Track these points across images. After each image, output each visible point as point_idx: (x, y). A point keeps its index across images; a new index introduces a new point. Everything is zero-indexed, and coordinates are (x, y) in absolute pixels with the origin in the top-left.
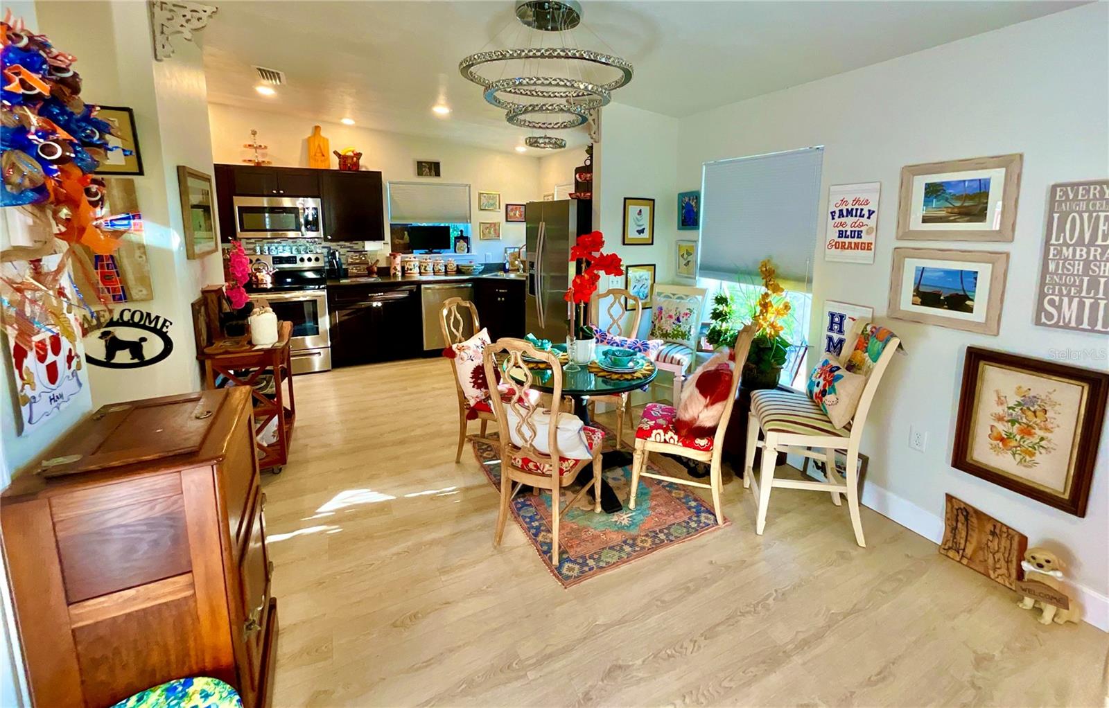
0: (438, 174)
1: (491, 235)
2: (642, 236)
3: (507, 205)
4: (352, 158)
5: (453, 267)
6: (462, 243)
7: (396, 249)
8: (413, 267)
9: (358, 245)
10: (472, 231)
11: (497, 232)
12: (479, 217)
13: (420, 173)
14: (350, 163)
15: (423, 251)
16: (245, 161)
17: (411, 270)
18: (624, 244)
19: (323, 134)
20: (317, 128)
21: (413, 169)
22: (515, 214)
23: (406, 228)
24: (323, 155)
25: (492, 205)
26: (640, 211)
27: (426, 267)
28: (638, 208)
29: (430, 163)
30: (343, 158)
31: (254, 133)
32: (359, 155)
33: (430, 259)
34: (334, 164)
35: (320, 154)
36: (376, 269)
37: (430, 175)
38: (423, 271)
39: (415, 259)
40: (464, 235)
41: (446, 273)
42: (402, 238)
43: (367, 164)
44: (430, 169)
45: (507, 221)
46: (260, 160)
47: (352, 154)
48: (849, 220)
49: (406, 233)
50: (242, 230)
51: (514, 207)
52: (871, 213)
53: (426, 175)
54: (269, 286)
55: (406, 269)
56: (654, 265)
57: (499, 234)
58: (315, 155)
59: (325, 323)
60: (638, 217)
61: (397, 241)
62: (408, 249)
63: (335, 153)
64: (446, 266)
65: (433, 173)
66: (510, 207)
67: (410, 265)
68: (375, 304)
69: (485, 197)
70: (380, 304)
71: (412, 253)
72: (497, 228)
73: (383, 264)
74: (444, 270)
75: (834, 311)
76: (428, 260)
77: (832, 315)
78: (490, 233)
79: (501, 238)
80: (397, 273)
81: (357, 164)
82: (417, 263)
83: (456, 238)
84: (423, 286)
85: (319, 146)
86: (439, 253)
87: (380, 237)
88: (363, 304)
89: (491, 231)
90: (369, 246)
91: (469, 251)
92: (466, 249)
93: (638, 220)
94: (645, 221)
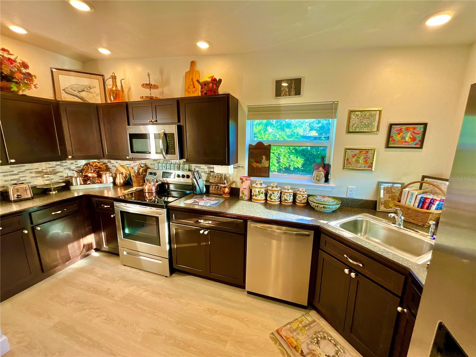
0: (298, 93)
1: (359, 165)
3: (391, 125)
5: (301, 199)
7: (253, 173)
8: (257, 193)
10: (335, 157)
11: (369, 161)
13: (278, 93)
17: (256, 196)
19: (198, 67)
20: (193, 63)
22: (403, 138)
24: (194, 87)
25: (368, 126)
27: (271, 195)
29: (291, 81)
30: (204, 86)
31: (148, 75)
33: (276, 187)
34: (199, 93)
35: (192, 86)
37: (289, 95)
38: (268, 199)
40: (326, 161)
44: (290, 88)
45: (387, 146)
47: (212, 80)
51: (404, 127)
53: (285, 95)
55: (252, 194)
57: (372, 164)
58: (189, 88)
59: (164, 237)
61: (255, 165)
63: (200, 82)
65: (293, 92)
66: (395, 129)
67: (255, 191)
69: (357, 115)
72: (370, 155)
74: (291, 200)
76: (275, 189)
78: (357, 161)
79: (373, 170)
80: (244, 197)
82: (263, 190)
84: (249, 223)
89: (361, 161)
90: (219, 169)
91: (327, 180)
92: (324, 179)
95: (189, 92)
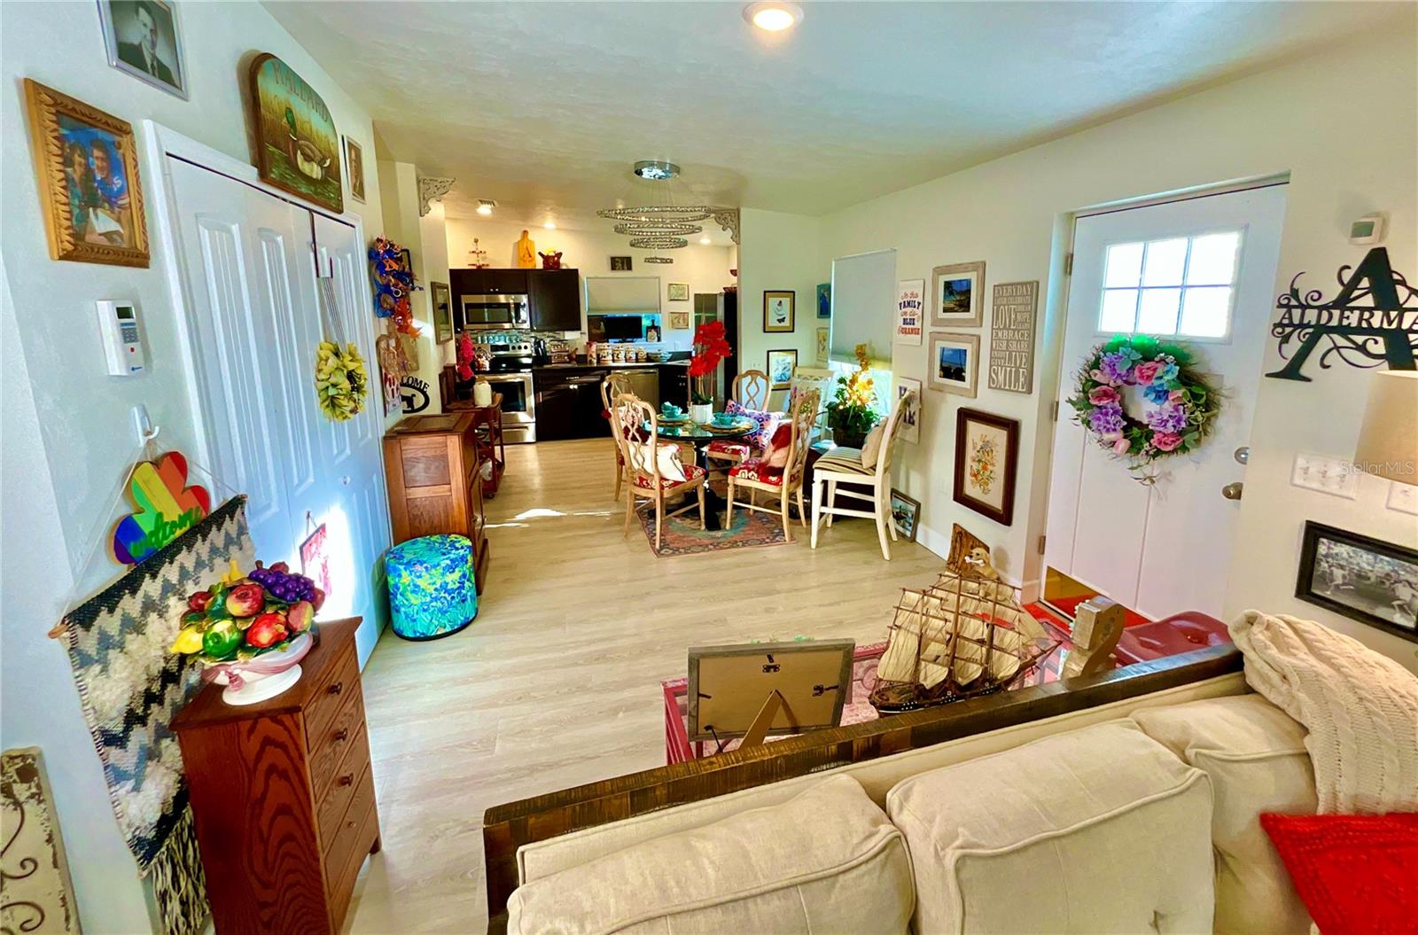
0: (630, 268)
1: (680, 325)
2: (782, 324)
3: (697, 295)
4: (553, 257)
5: (643, 355)
6: (653, 333)
7: (593, 338)
8: (606, 354)
9: (560, 335)
10: (663, 321)
11: (686, 321)
12: (669, 307)
13: (613, 268)
14: (552, 262)
15: (617, 340)
16: (470, 265)
17: (605, 356)
18: (764, 331)
19: (531, 236)
20: (525, 232)
21: (607, 264)
23: (601, 318)
24: (530, 256)
25: (681, 295)
26: (780, 302)
27: (618, 354)
28: (778, 300)
29: (622, 259)
30: (546, 259)
31: (476, 241)
32: (559, 255)
33: (623, 347)
34: (539, 264)
35: (528, 256)
36: (574, 356)
37: (623, 269)
38: (615, 358)
39: (609, 347)
40: (656, 325)
41: (637, 360)
42: (599, 328)
43: (567, 262)
44: (623, 263)
46: (481, 263)
47: (553, 254)
48: (909, 310)
49: (601, 323)
50: (468, 323)
51: (703, 297)
52: (919, 303)
53: (619, 269)
54: (488, 369)
55: (600, 356)
56: (796, 351)
57: (688, 323)
58: (525, 256)
59: (531, 401)
60: (779, 308)
61: (594, 331)
62: (604, 338)
63: (540, 254)
64: (637, 354)
65: (626, 268)
66: (699, 298)
67: (604, 352)
68: (571, 387)
69: (674, 287)
70: (576, 387)
71: (608, 342)
72: (686, 317)
73: (581, 352)
74: (635, 357)
75: (902, 385)
76: (621, 348)
77: (901, 388)
78: (679, 322)
79: (689, 327)
80: (593, 359)
81: (558, 263)
82: (610, 352)
83: (648, 328)
84: (614, 371)
85: (527, 249)
86: (632, 342)
87: (577, 327)
88: (562, 386)
89: (681, 321)
90: (566, 336)
91: (659, 340)
92: (656, 338)
93: (779, 311)
94: (786, 311)
95: (525, 261)
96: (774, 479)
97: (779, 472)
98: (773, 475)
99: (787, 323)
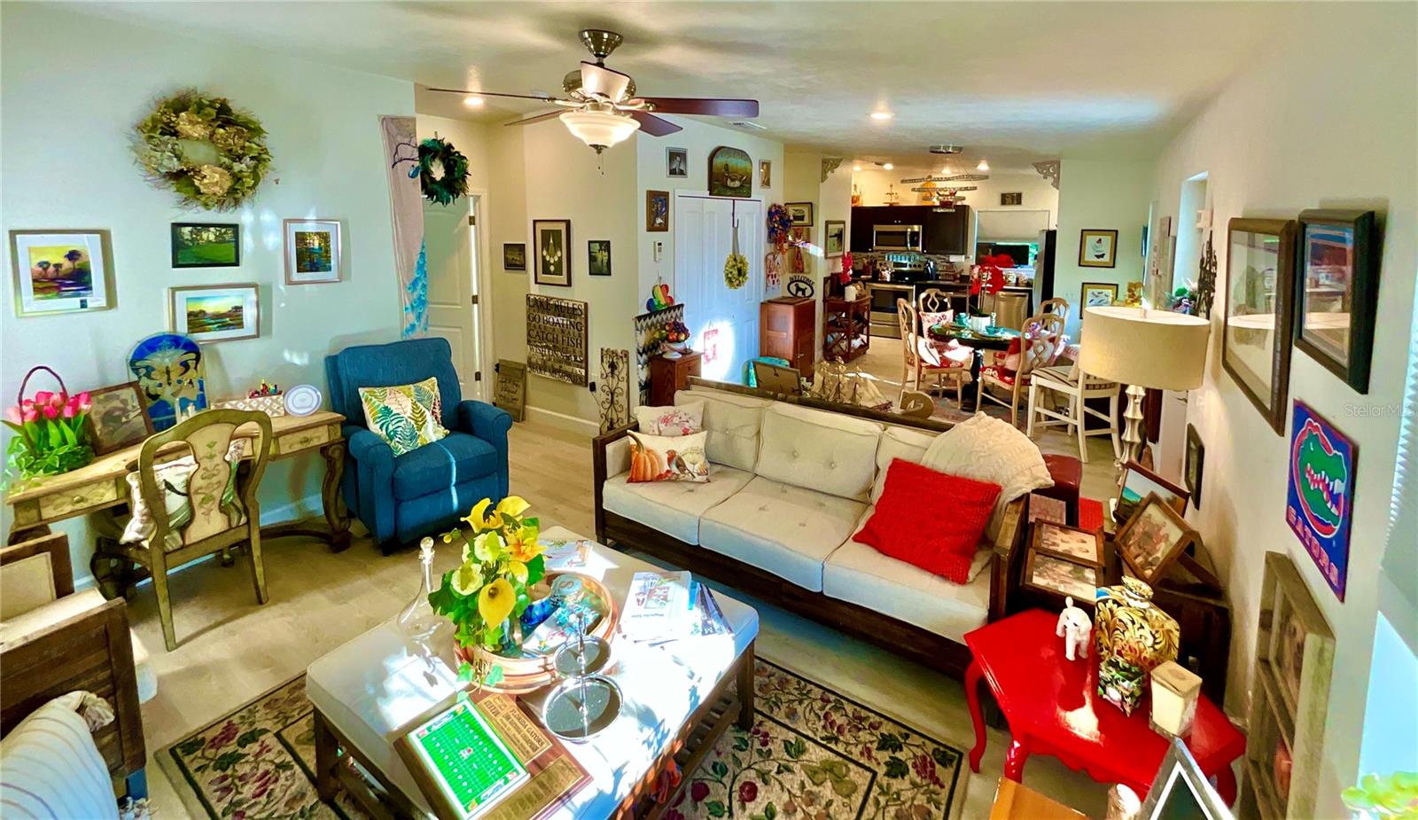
0: (1019, 203)
2: (1101, 260)
4: (950, 197)
7: (978, 262)
9: (946, 258)
13: (1004, 202)
14: (947, 199)
16: (884, 203)
18: (1080, 265)
20: (930, 177)
21: (998, 199)
23: (989, 246)
24: (931, 196)
26: (1100, 240)
28: (1098, 238)
29: (1013, 195)
31: (891, 186)
32: (954, 194)
35: (929, 195)
36: (958, 276)
37: (1013, 204)
42: (987, 254)
43: (962, 200)
44: (1013, 199)
46: (894, 201)
47: (949, 194)
49: (990, 250)
50: (877, 245)
53: (1009, 204)
54: (888, 280)
56: (1117, 285)
58: (926, 196)
60: (1097, 245)
61: (982, 256)
63: (938, 193)
64: (1017, 279)
65: (1015, 202)
73: (966, 273)
74: (1014, 282)
81: (952, 201)
86: (1016, 267)
87: (962, 251)
90: (953, 259)
93: (1097, 247)
94: (1106, 247)
95: (926, 200)
96: (1007, 379)
97: (1012, 374)
98: (1009, 376)
99: (1107, 259)
